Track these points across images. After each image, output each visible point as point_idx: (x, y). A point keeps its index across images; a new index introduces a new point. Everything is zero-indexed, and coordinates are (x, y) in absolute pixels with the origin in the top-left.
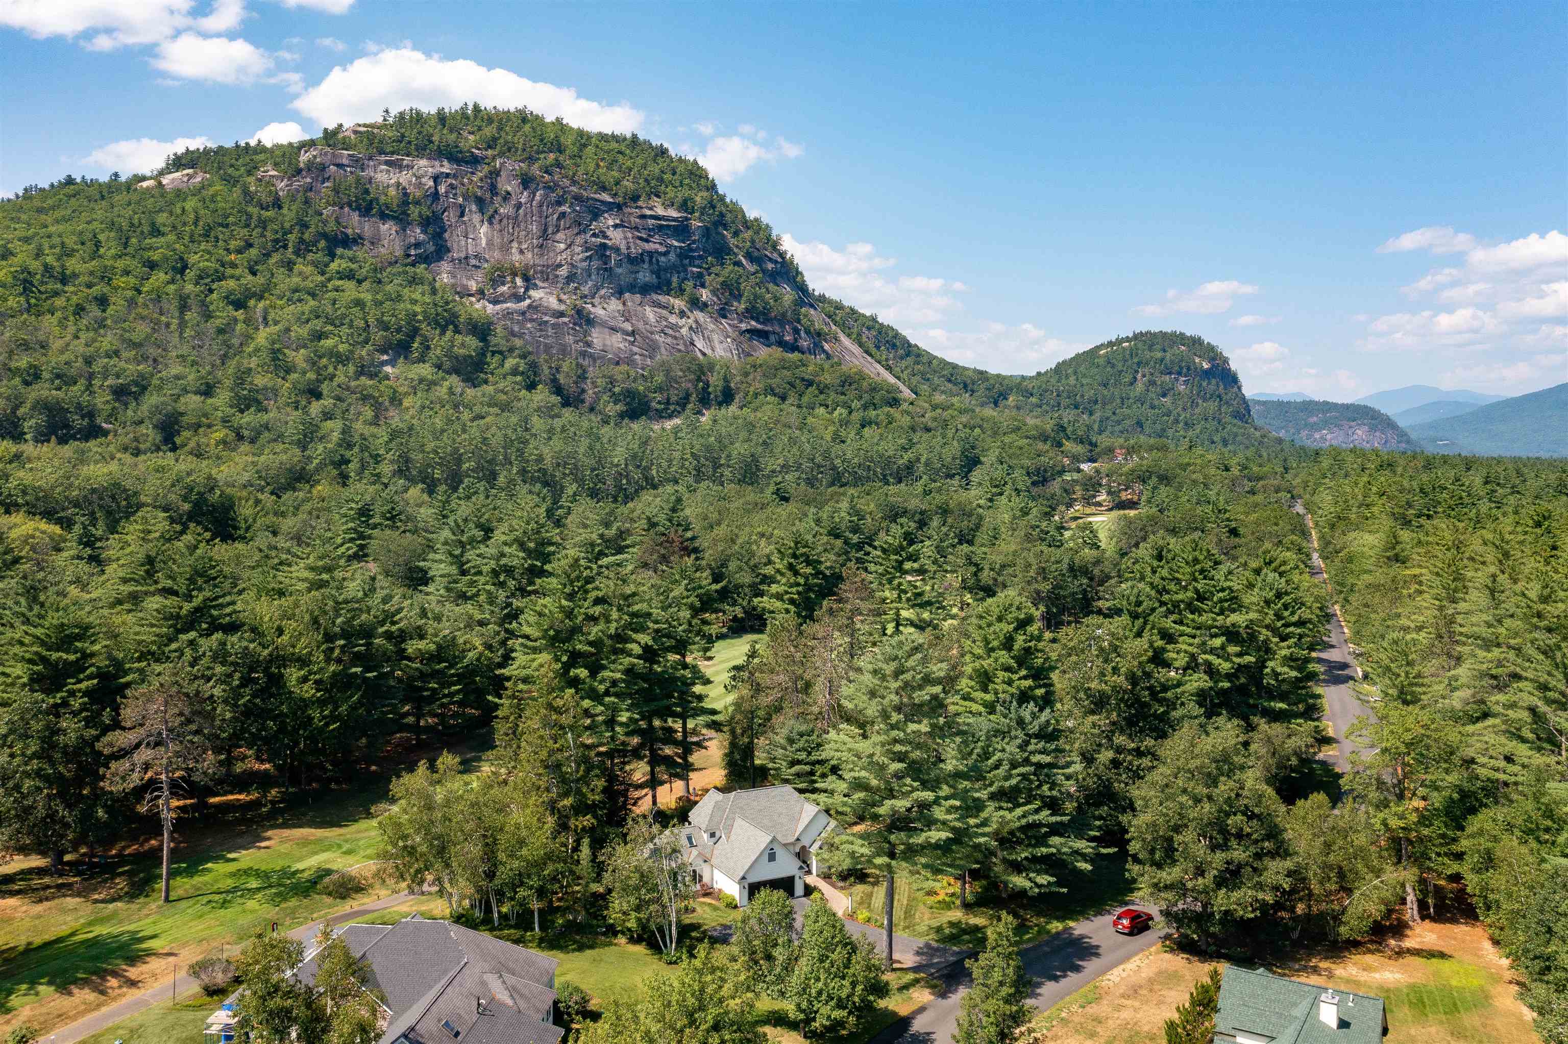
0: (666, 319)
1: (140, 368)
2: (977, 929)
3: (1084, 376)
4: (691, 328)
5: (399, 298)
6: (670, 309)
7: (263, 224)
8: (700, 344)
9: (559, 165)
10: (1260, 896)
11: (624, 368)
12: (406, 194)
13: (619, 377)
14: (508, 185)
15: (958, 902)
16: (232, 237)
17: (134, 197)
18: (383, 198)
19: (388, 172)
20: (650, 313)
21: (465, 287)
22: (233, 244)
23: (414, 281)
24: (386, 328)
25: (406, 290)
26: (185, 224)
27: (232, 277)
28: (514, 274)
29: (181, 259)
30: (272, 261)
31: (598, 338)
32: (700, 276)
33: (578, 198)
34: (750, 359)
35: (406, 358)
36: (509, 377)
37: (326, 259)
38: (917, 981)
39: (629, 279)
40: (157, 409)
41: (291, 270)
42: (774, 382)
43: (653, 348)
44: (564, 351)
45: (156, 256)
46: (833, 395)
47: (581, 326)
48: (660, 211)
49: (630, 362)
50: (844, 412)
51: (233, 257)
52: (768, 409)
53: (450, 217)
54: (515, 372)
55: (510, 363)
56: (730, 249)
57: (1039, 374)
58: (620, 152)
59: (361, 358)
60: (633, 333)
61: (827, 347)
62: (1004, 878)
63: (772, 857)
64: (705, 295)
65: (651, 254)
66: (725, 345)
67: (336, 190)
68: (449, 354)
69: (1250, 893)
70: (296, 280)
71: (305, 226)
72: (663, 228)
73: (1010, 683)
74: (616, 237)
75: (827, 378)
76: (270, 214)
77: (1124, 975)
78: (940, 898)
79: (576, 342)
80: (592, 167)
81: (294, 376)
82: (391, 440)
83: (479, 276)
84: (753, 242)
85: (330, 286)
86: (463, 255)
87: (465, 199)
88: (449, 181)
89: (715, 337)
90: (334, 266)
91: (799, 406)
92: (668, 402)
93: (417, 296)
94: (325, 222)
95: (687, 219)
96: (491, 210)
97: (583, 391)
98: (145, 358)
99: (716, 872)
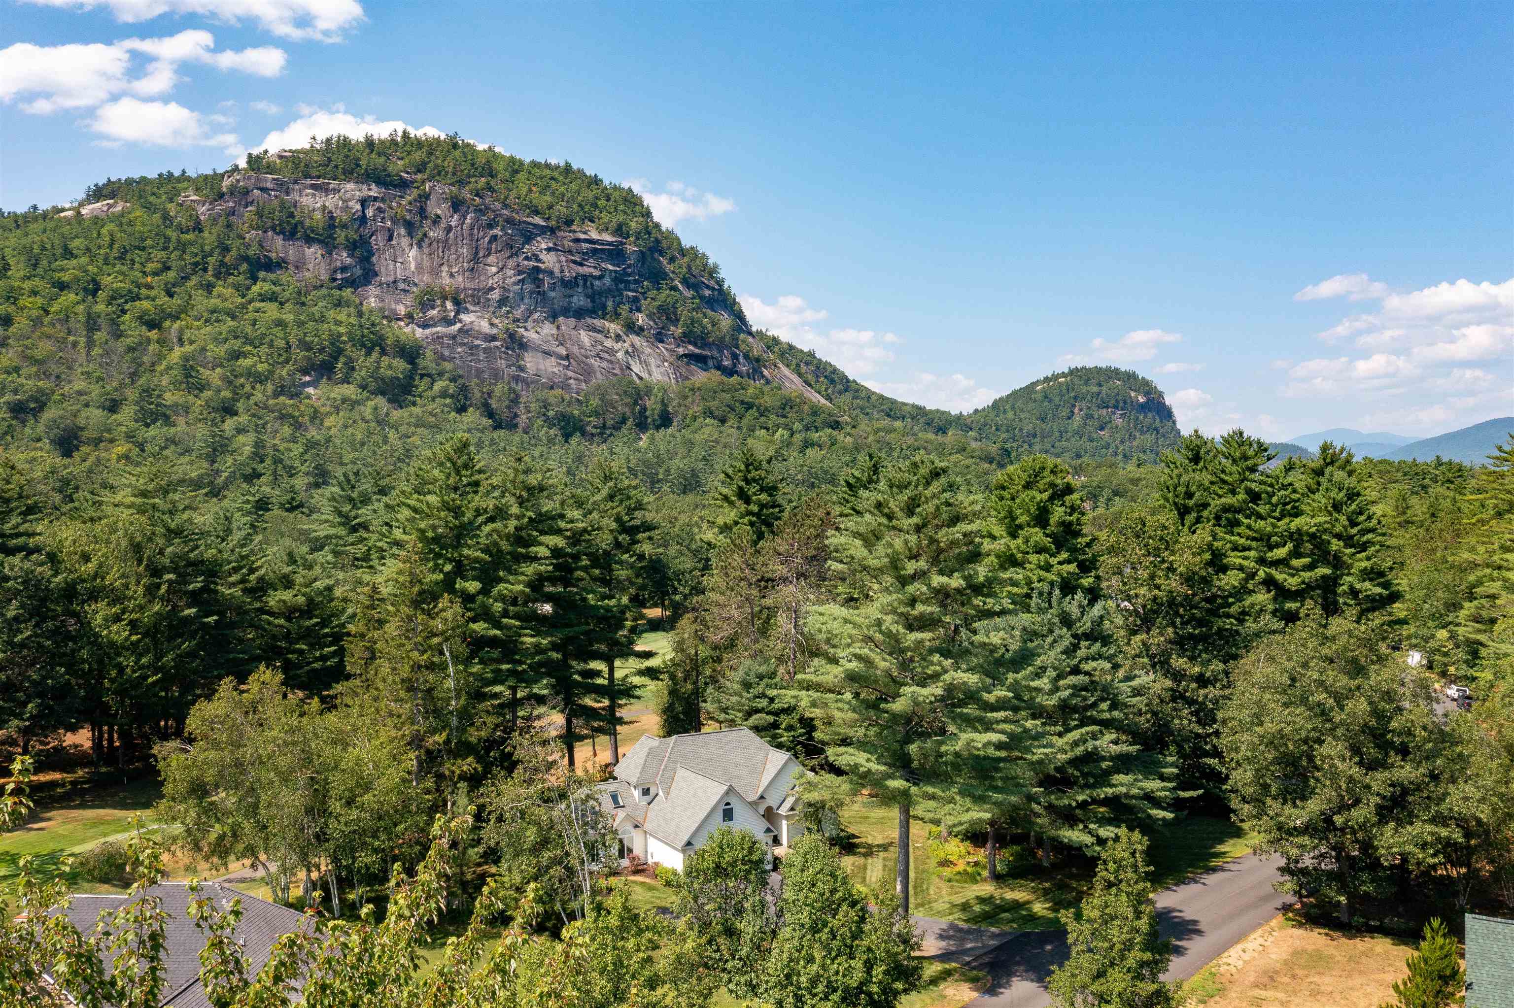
0: (602, 344)
1: (41, 383)
2: (1017, 905)
3: (1022, 410)
4: (627, 352)
5: (323, 319)
6: (606, 335)
7: (182, 247)
8: (636, 368)
9: (490, 188)
10: (1444, 833)
11: (558, 392)
12: (332, 218)
13: (552, 400)
14: (437, 208)
15: (985, 873)
16: (149, 259)
17: (50, 225)
18: (307, 222)
19: (314, 195)
20: (585, 338)
21: (394, 312)
22: (150, 267)
23: (339, 304)
24: (308, 347)
25: (332, 312)
26: (99, 247)
27: (147, 298)
28: (444, 298)
29: (94, 281)
30: (190, 284)
31: (531, 362)
32: (636, 300)
33: (510, 221)
34: (688, 383)
35: (329, 379)
36: (438, 400)
37: (248, 282)
38: (946, 974)
39: (564, 303)
40: (53, 424)
41: (210, 293)
42: (713, 404)
43: (587, 373)
44: (496, 375)
45: (66, 277)
46: (773, 417)
47: (513, 350)
48: (594, 235)
49: (565, 387)
50: (786, 434)
51: (149, 279)
52: (708, 430)
53: (377, 242)
54: (444, 394)
55: (439, 385)
56: (666, 274)
57: (976, 411)
58: (552, 178)
59: (281, 378)
60: (567, 357)
61: (766, 372)
62: (1053, 833)
63: (728, 814)
64: (641, 319)
65: (585, 278)
66: (663, 369)
67: (260, 214)
68: (374, 374)
69: (1429, 828)
70: (214, 302)
71: (226, 249)
72: (597, 252)
73: (1048, 568)
74: (549, 260)
75: (768, 400)
76: (190, 236)
77: (1246, 957)
78: (961, 867)
79: (509, 366)
80: (524, 191)
81: (207, 394)
82: (306, 452)
83: (409, 300)
84: (689, 267)
85: (251, 308)
86: (391, 279)
87: (393, 223)
88: (377, 204)
89: (652, 361)
90: (255, 289)
91: (739, 428)
92: (604, 427)
93: (342, 317)
94: (248, 246)
95: (622, 243)
96: (420, 234)
97: (516, 415)
98: (47, 375)
99: (651, 841)
